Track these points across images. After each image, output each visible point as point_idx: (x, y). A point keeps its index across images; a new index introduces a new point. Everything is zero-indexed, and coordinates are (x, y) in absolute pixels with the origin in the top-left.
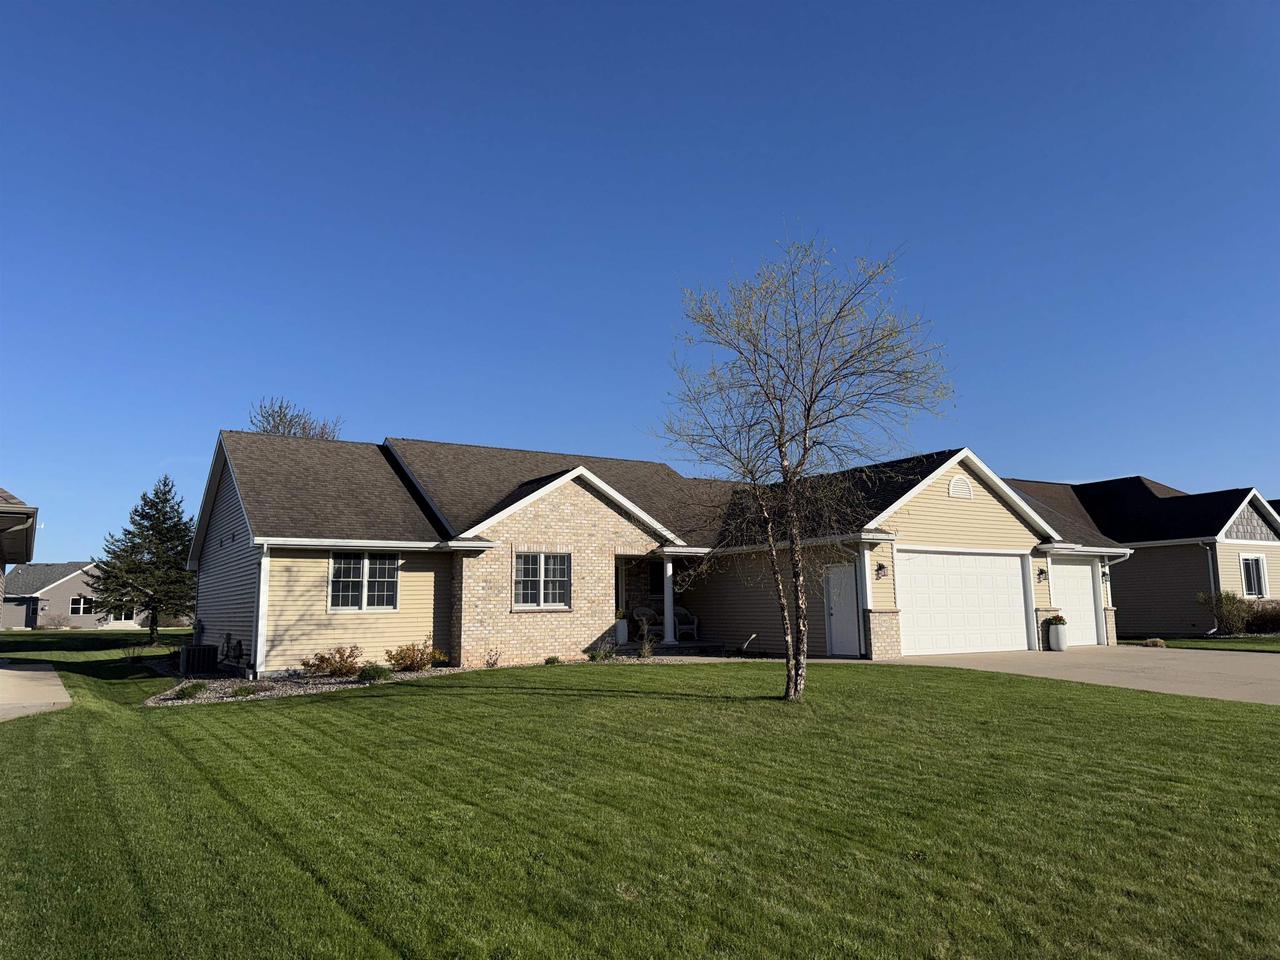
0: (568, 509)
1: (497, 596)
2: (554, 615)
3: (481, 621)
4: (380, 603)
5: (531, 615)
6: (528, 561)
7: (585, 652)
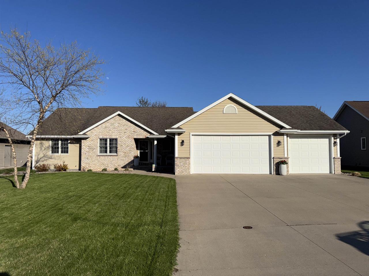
0: (117, 125)
1: (92, 151)
2: (111, 157)
3: (87, 158)
4: (65, 153)
5: (104, 157)
6: (104, 141)
7: (122, 168)
